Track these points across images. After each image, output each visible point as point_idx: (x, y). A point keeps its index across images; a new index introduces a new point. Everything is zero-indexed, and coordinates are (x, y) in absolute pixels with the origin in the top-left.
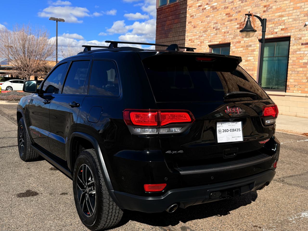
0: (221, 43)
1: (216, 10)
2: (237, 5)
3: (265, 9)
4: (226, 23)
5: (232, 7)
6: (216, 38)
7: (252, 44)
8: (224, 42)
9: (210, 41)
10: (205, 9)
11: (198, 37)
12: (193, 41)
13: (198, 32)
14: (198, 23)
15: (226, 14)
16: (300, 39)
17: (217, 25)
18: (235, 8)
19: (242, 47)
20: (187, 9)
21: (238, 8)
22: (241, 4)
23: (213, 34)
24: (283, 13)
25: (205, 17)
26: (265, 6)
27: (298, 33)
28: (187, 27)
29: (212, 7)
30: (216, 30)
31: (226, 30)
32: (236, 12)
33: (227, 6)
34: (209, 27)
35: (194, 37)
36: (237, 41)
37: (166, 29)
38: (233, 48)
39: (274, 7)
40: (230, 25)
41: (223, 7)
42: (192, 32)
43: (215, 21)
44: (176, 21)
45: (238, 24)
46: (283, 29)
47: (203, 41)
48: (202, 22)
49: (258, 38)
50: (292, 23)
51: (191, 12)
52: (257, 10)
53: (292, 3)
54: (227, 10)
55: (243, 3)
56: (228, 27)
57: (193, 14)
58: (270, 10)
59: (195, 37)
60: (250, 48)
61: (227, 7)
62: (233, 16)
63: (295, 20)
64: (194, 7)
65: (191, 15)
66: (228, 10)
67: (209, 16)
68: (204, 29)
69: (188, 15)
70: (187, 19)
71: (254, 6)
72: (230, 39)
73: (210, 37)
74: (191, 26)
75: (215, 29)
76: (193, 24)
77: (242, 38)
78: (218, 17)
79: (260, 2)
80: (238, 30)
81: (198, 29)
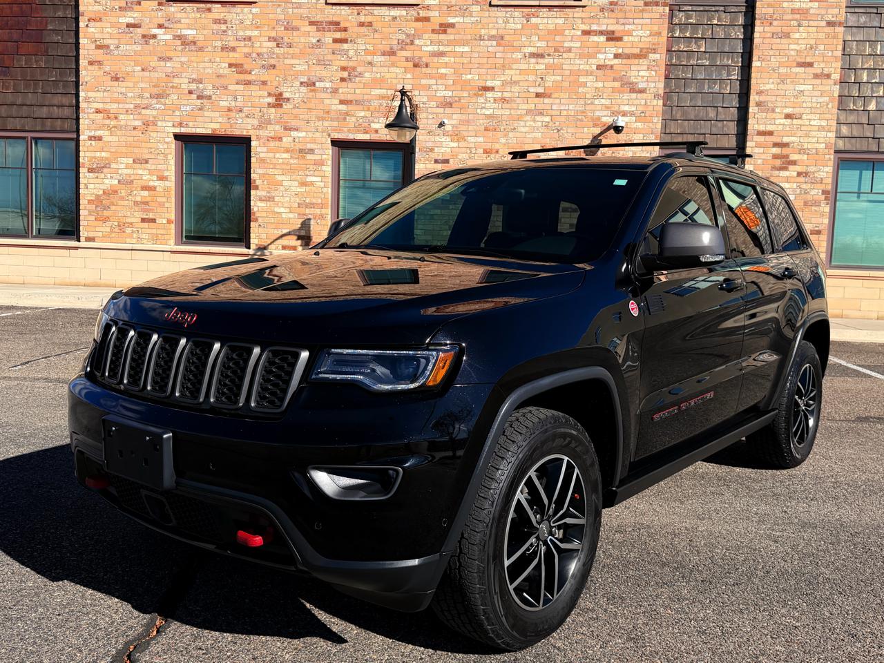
0: (218, 132)
1: (193, 48)
2: (265, 50)
3: (345, 74)
4: (231, 87)
5: (246, 50)
6: (200, 119)
7: (316, 147)
8: (228, 133)
9: (181, 125)
10: (154, 36)
11: (132, 106)
12: (112, 116)
13: (130, 95)
14: (129, 69)
15: (231, 65)
16: (432, 150)
17: (201, 86)
18: (258, 54)
19: (287, 151)
20: (82, 25)
21: (266, 56)
22: (277, 50)
23: (188, 108)
25: (156, 59)
26: (344, 69)
27: (427, 138)
28: (83, 73)
29: (179, 37)
30: (199, 97)
31: (233, 103)
32: (263, 67)
33: (232, 44)
34: (172, 87)
35: (114, 106)
36: (272, 134)
38: (259, 149)
39: (367, 75)
40: (246, 93)
41: (219, 44)
42: (105, 91)
43: (194, 76)
44: (28, 47)
45: (270, 95)
47: (151, 119)
48: (143, 70)
49: (329, 135)
51: (97, 36)
52: (324, 73)
53: (409, 76)
54: (231, 54)
55: (282, 49)
56: (240, 98)
57: (106, 42)
58: (358, 79)
59: (121, 106)
60: (309, 156)
61: (233, 49)
62: (253, 73)
64: (109, 25)
65: (98, 43)
66: (234, 57)
67: (170, 59)
68: (155, 91)
69: (82, 41)
70: (83, 52)
71: (314, 62)
72: (250, 127)
73: (177, 113)
74: (100, 73)
75: (194, 96)
76: (107, 69)
77: (286, 129)
78: (202, 65)
79: (330, 57)
80: (273, 110)
81: (131, 85)
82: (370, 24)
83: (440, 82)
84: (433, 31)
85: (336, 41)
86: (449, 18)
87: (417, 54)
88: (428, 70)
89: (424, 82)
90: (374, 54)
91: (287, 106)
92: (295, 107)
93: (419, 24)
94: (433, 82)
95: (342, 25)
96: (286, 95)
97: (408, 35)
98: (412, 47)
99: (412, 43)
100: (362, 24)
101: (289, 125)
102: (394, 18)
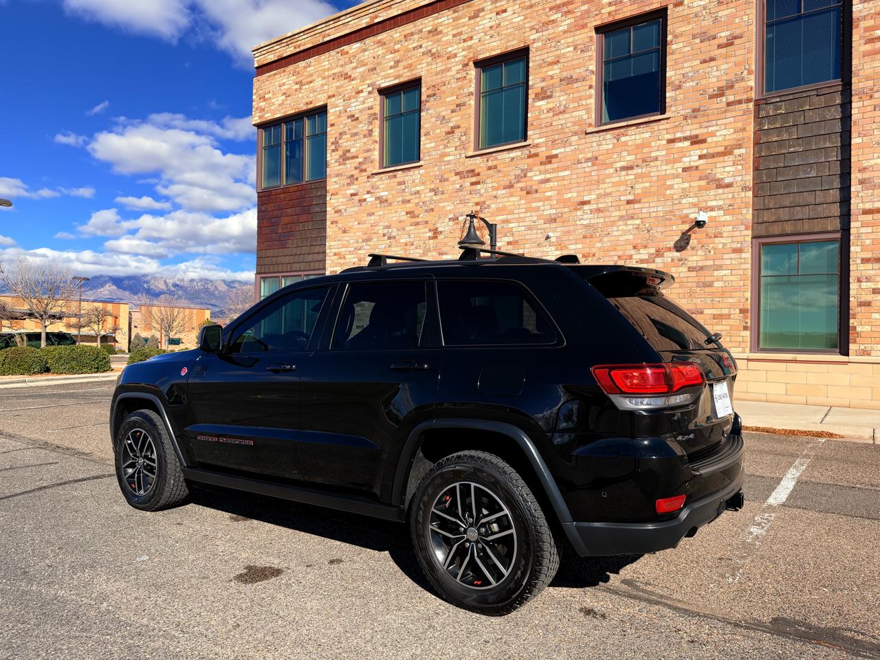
1: (386, 204)
2: (427, 199)
3: (478, 208)
4: (407, 229)
5: (417, 201)
10: (365, 200)
11: (352, 249)
12: (342, 257)
13: (352, 241)
14: (351, 224)
15: (407, 213)
17: (390, 230)
18: (423, 203)
20: (328, 198)
21: (428, 203)
22: (435, 198)
23: (383, 246)
24: (509, 217)
25: (366, 215)
26: (477, 204)
27: (537, 249)
28: (328, 230)
29: (378, 198)
30: (389, 238)
31: (408, 239)
32: (426, 211)
33: (407, 198)
34: (374, 233)
35: (343, 250)
37: (280, 231)
40: (416, 231)
41: (400, 199)
42: (339, 240)
43: (386, 224)
44: (303, 218)
45: (430, 230)
46: (511, 242)
47: (363, 256)
48: (359, 224)
50: (525, 233)
51: (335, 204)
53: (523, 202)
54: (408, 205)
55: (438, 196)
56: (412, 236)
57: (340, 208)
58: (487, 210)
59: (347, 249)
61: (409, 201)
62: (420, 216)
63: (529, 228)
64: (341, 196)
65: (336, 209)
66: (410, 206)
67: (373, 214)
68: (365, 237)
69: (328, 209)
70: (328, 216)
71: (458, 202)
74: (337, 229)
75: (386, 238)
76: (340, 225)
77: (439, 254)
78: (390, 216)
79: (468, 197)
80: (431, 241)
81: (352, 234)
82: (495, 167)
83: (546, 203)
84: (541, 163)
85: (472, 184)
86: (553, 151)
87: (529, 183)
88: (537, 195)
89: (534, 205)
90: (497, 189)
91: (440, 237)
92: (445, 237)
93: (531, 160)
94: (540, 204)
95: (476, 171)
96: (440, 229)
97: (522, 170)
98: (525, 179)
99: (525, 176)
100: (490, 168)
101: (442, 251)
102: (513, 159)
